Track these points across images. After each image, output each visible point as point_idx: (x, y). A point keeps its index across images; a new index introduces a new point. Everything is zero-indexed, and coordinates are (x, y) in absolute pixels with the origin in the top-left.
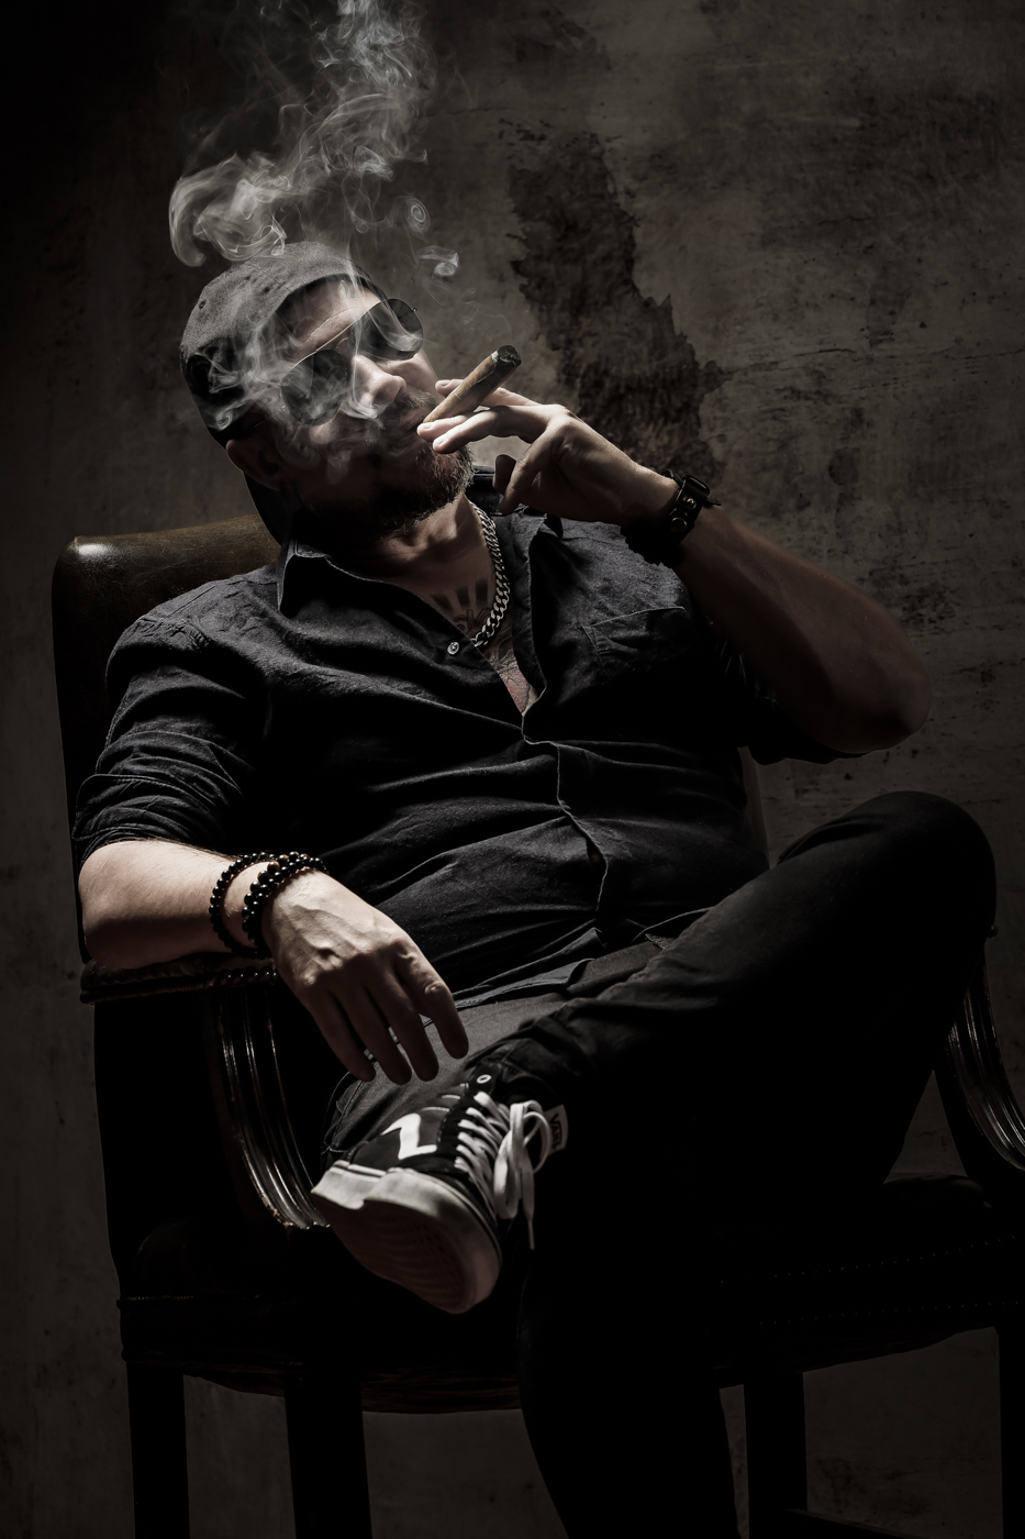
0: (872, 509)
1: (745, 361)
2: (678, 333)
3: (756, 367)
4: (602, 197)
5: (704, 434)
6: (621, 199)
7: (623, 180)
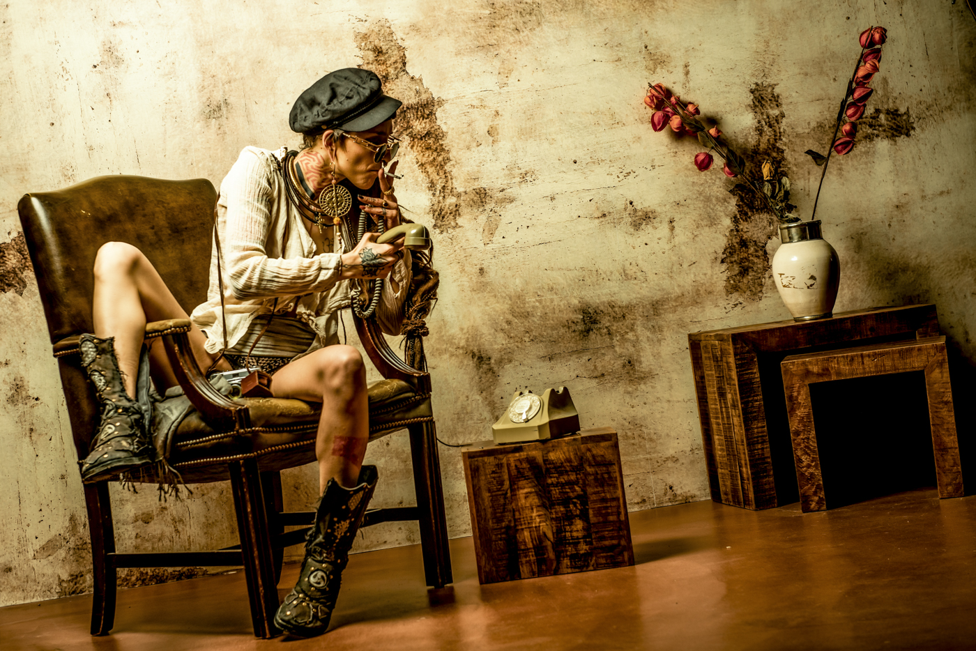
0: (505, 145)
1: (452, 96)
2: (425, 88)
3: (456, 98)
4: (392, 41)
5: (438, 122)
6: (400, 42)
7: (398, 35)
